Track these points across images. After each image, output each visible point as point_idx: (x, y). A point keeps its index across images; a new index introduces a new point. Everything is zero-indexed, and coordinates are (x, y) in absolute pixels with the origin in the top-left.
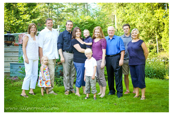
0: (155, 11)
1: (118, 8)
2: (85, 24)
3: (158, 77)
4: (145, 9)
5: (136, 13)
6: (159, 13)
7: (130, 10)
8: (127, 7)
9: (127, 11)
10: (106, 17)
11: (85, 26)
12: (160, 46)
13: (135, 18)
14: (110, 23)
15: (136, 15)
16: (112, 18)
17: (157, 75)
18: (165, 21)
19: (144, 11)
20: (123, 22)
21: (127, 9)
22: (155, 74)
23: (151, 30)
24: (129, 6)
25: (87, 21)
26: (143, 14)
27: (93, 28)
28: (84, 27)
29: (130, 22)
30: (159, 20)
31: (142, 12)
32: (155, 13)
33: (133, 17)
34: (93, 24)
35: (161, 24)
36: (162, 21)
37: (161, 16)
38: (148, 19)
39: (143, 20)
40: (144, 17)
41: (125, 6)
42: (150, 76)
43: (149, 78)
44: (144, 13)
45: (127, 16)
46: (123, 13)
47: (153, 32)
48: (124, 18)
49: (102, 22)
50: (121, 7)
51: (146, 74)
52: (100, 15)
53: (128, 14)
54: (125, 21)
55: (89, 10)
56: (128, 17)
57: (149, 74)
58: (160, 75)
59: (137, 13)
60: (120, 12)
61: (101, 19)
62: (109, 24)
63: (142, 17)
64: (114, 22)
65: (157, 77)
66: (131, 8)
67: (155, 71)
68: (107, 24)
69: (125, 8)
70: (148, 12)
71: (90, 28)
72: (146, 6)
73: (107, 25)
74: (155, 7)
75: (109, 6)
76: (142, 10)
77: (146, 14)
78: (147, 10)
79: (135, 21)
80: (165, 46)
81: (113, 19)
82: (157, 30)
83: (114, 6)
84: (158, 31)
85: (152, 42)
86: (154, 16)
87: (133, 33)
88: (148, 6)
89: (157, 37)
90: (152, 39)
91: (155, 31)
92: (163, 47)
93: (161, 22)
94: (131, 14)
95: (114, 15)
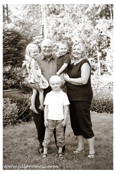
0: (97, 21)
1: (49, 16)
2: (6, 35)
3: (109, 110)
4: (85, 17)
5: (72, 23)
6: (102, 24)
7: (65, 19)
8: (61, 15)
9: (60, 20)
10: (33, 27)
11: (6, 37)
12: (103, 66)
13: (71, 29)
14: (38, 35)
15: (72, 26)
16: (40, 29)
17: (107, 108)
18: (109, 34)
19: (83, 20)
20: (55, 34)
21: (60, 18)
22: (105, 107)
23: (92, 46)
24: (64, 14)
25: (10, 31)
26: (82, 25)
27: (18, 41)
28: (5, 40)
29: (64, 34)
30: (102, 33)
31: (80, 21)
32: (97, 23)
33: (69, 28)
34: (18, 36)
35: (105, 38)
36: (106, 34)
37: (105, 27)
38: (87, 31)
39: (82, 32)
40: (83, 28)
41: (58, 14)
42: (97, 109)
43: (96, 112)
44: (83, 23)
45: (60, 26)
46: (55, 23)
47: (94, 48)
48: (56, 29)
49: (28, 34)
50: (53, 15)
51: (92, 107)
52: (24, 25)
53: (62, 25)
54: (58, 33)
55: (10, 18)
56: (62, 28)
57: (95, 106)
58: (110, 108)
59: (74, 23)
60: (52, 21)
61: (26, 29)
62: (36, 37)
63: (80, 29)
64: (43, 34)
65: (107, 110)
66: (67, 16)
67: (104, 102)
68: (34, 36)
69: (58, 16)
70: (88, 22)
71: (14, 41)
72: (86, 14)
73: (34, 38)
74: (96, 16)
75: (36, 13)
76: (80, 19)
77: (85, 25)
78: (86, 20)
79: (71, 33)
80: (111, 67)
81: (42, 31)
82: (99, 46)
83: (43, 14)
84: (101, 47)
85: (94, 61)
86: (96, 27)
87: (75, 49)
88: (87, 14)
89: (99, 55)
90: (93, 57)
91: (97, 48)
92: (108, 68)
93: (104, 36)
94: (66, 24)
95: (43, 26)
